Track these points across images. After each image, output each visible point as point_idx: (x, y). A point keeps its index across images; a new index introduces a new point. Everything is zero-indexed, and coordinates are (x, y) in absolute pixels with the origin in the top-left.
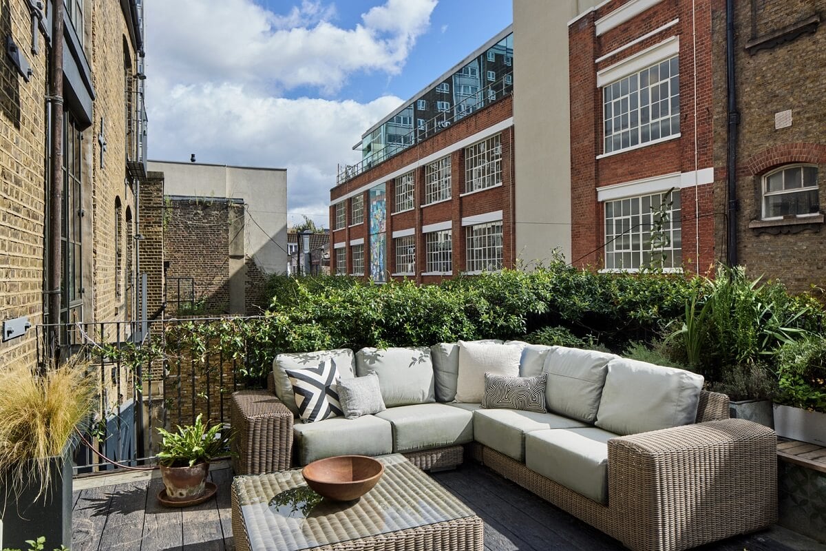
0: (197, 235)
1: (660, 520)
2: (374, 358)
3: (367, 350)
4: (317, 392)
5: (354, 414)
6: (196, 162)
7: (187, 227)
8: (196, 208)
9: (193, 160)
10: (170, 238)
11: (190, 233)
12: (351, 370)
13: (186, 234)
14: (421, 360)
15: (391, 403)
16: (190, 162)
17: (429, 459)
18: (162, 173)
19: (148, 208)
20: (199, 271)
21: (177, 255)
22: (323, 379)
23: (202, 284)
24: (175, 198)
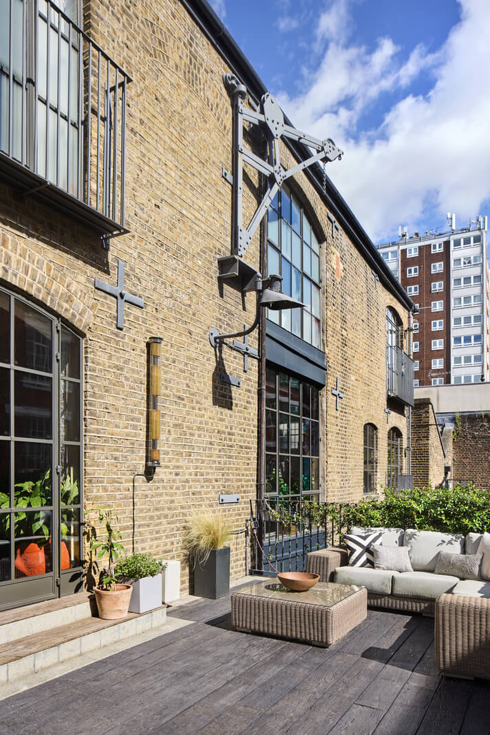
0: (483, 443)
1: (441, 646)
2: (412, 536)
3: (409, 531)
4: (359, 550)
5: (379, 567)
6: (485, 381)
7: (474, 437)
8: (482, 421)
9: (482, 380)
10: (459, 447)
11: (477, 442)
12: (396, 542)
13: (473, 443)
14: (450, 542)
15: (417, 568)
16: (480, 382)
17: (418, 605)
18: (429, 399)
19: (419, 427)
20: (484, 474)
21: (465, 461)
22: (365, 543)
23: (487, 485)
24: (465, 414)
